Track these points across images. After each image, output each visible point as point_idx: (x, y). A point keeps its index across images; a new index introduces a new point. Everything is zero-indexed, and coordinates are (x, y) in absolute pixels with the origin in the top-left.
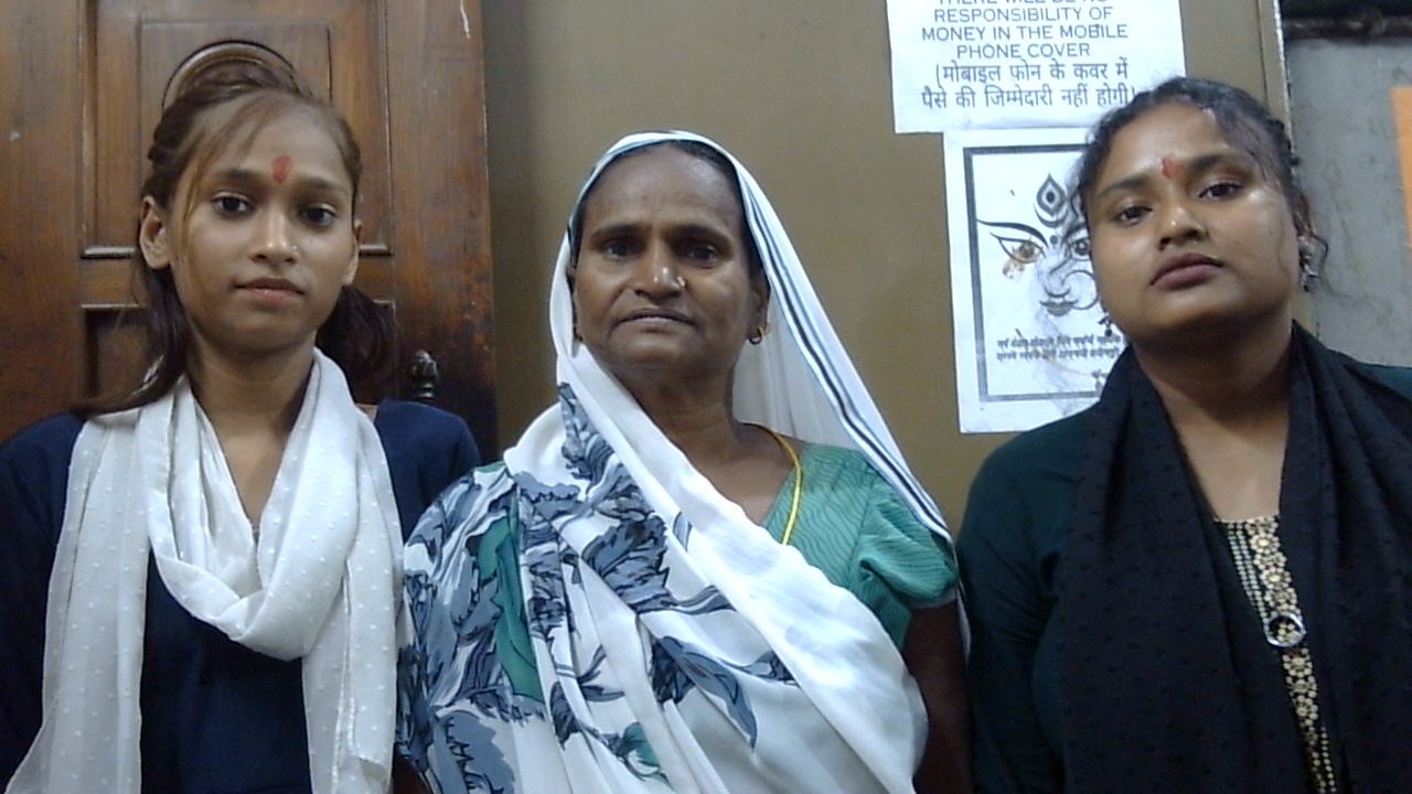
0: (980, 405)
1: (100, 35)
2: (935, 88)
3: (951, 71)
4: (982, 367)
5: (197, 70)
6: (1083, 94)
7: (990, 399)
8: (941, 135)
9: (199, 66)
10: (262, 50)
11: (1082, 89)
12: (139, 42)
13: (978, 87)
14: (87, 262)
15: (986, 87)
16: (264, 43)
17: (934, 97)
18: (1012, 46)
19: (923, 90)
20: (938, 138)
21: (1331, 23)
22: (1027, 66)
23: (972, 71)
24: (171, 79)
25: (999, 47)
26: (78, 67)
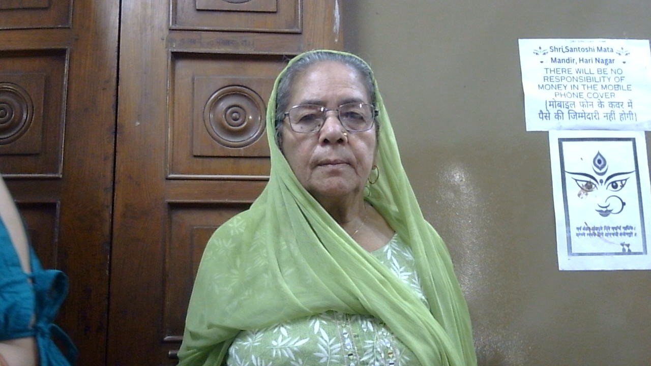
0: (568, 258)
2: (544, 111)
3: (552, 104)
4: (569, 239)
5: (219, 98)
6: (613, 115)
7: (573, 255)
8: (548, 132)
10: (247, 89)
11: (612, 113)
13: (565, 111)
14: (168, 181)
15: (569, 111)
16: (248, 86)
17: (544, 115)
18: (580, 93)
19: (539, 112)
20: (546, 134)
22: (587, 102)
23: (562, 103)
24: (206, 103)
25: (573, 94)
26: (167, 94)
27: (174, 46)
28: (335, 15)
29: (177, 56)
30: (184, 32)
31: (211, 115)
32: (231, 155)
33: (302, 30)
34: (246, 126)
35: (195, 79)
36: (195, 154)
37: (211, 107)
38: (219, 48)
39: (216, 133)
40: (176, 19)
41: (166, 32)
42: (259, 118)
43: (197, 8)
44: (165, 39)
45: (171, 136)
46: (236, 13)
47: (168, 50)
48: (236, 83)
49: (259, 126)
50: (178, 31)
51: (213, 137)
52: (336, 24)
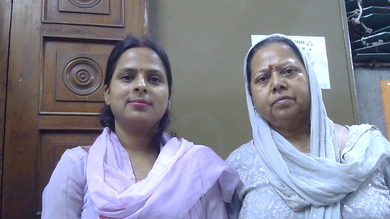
1: (45, 55)
5: (73, 65)
9: (73, 64)
10: (91, 61)
12: (57, 57)
14: (40, 116)
16: (91, 58)
21: (364, 64)
24: (65, 67)
26: (40, 62)
27: (45, 33)
28: (145, 17)
29: (46, 39)
30: (50, 24)
31: (67, 76)
32: (81, 100)
33: (125, 26)
34: (89, 82)
35: (58, 53)
36: (57, 99)
37: (68, 70)
38: (73, 35)
39: (71, 87)
40: (46, 16)
41: (40, 24)
42: (98, 78)
43: (60, 10)
44: (39, 28)
45: (42, 88)
46: (84, 14)
47: (41, 36)
48: (84, 57)
49: (98, 83)
50: (47, 24)
51: (69, 89)
52: (145, 23)
